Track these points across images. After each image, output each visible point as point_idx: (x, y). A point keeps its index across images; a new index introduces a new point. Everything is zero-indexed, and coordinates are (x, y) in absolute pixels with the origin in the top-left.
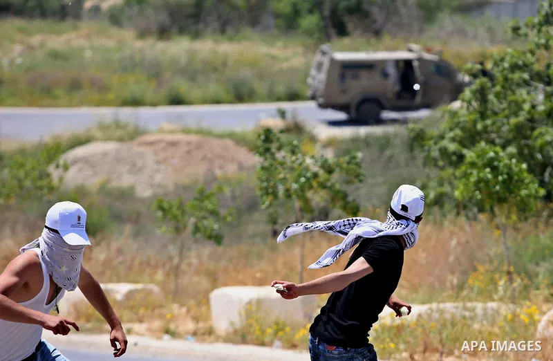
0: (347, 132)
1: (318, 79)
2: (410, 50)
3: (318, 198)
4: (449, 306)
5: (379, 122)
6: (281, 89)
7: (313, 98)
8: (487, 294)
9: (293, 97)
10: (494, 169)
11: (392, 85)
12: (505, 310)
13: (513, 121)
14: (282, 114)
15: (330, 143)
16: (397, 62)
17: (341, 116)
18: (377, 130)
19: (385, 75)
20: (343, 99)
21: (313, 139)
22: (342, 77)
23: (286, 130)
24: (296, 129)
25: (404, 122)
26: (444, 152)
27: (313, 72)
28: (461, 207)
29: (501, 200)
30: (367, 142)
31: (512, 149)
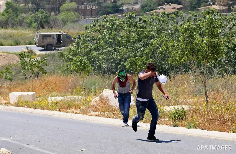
0: (44, 53)
1: (37, 39)
2: (60, 32)
3: (36, 70)
4: (69, 97)
5: (52, 50)
6: (27, 42)
7: (35, 44)
8: (78, 94)
9: (30, 44)
10: (81, 62)
11: (55, 41)
12: (83, 98)
13: (86, 50)
14: (28, 48)
15: (39, 55)
16: (57, 35)
17: (43, 49)
18: (51, 52)
19: (54, 38)
20: (43, 44)
21: (35, 54)
22: (43, 38)
23: (29, 52)
24: (31, 52)
25: (58, 50)
26: (68, 58)
27: (35, 38)
28: (72, 72)
29: (82, 70)
30: (49, 55)
31: (85, 57)
